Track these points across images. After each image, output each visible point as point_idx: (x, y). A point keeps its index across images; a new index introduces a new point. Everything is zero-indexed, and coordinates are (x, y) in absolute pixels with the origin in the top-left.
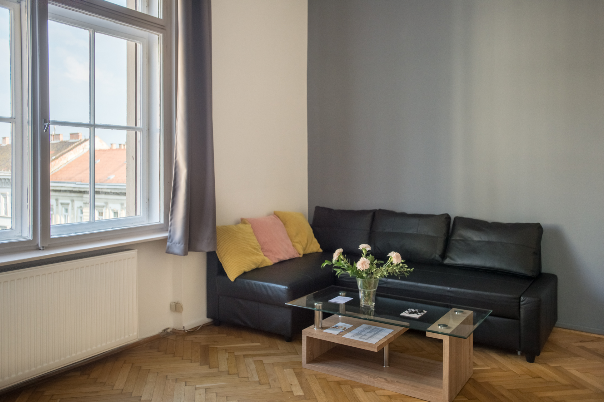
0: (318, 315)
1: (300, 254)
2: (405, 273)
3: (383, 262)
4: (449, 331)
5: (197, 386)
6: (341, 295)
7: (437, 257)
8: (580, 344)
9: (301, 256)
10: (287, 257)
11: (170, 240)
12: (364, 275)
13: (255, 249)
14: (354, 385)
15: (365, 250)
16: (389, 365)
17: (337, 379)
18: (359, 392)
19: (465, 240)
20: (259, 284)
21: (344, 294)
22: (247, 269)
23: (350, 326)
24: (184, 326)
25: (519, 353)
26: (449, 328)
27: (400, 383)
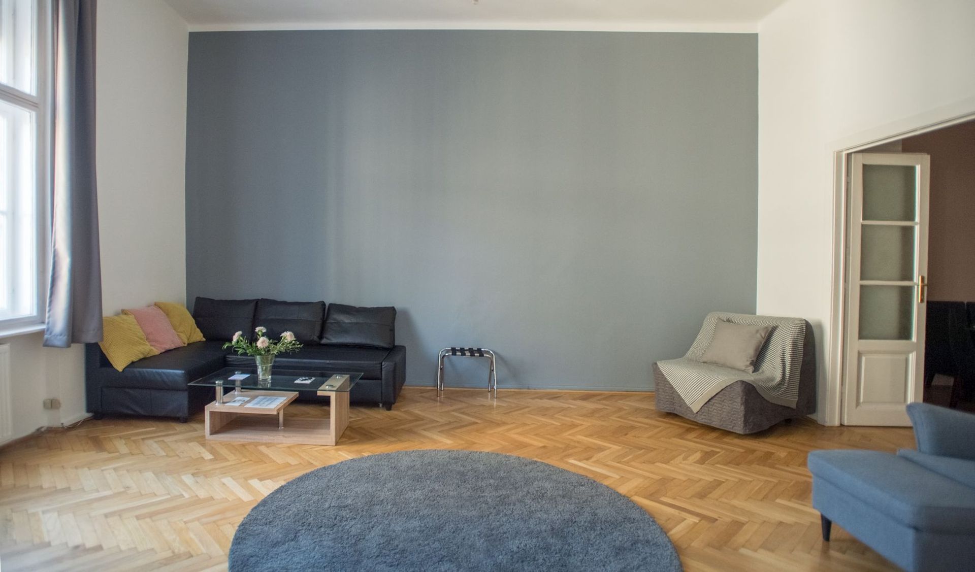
0: (219, 390)
1: (184, 343)
2: (296, 350)
3: (277, 341)
4: (335, 389)
5: (103, 468)
6: (237, 374)
7: (315, 338)
8: (420, 395)
9: (186, 345)
10: (173, 347)
11: (49, 332)
12: (263, 353)
13: (141, 339)
14: (256, 444)
15: (261, 332)
16: (284, 426)
17: (241, 443)
18: (263, 449)
19: (338, 323)
20: (152, 372)
21: (240, 373)
22: (135, 359)
23: (248, 399)
24: (62, 422)
25: (381, 405)
26: (334, 387)
27: (295, 436)
